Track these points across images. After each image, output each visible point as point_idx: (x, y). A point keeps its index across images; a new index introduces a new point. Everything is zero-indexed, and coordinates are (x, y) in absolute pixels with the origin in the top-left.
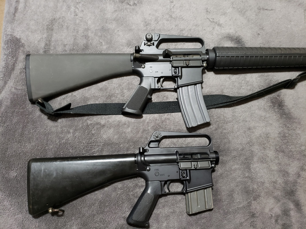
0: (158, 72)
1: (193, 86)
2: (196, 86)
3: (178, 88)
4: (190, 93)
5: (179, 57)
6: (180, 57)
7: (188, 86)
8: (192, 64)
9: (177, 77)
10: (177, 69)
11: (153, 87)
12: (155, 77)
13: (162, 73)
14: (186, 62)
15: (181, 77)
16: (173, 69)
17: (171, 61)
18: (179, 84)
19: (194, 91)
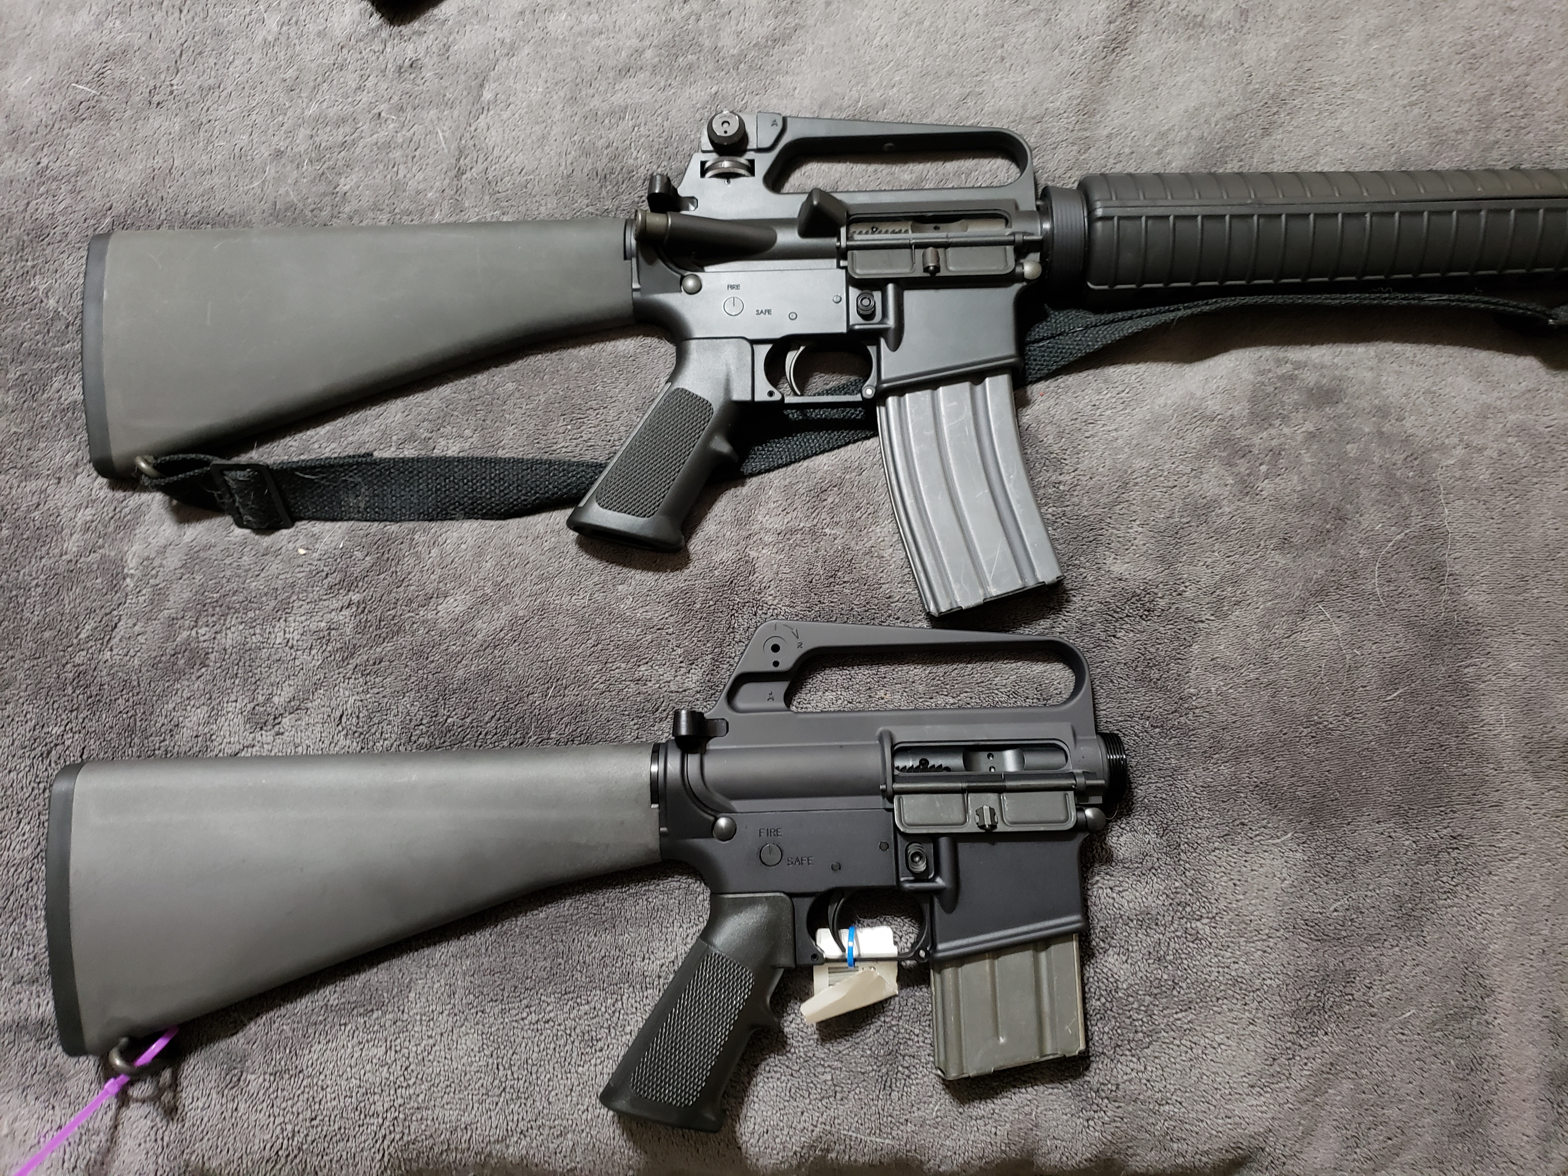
0: (769, 312)
1: (966, 385)
2: (979, 388)
3: (881, 397)
4: (945, 429)
5: (886, 232)
6: (893, 232)
7: (932, 384)
8: (956, 263)
9: (874, 337)
10: (877, 295)
11: (741, 394)
12: (753, 342)
13: (793, 317)
14: (924, 255)
15: (897, 338)
17: (841, 254)
18: (883, 377)
19: (970, 414)
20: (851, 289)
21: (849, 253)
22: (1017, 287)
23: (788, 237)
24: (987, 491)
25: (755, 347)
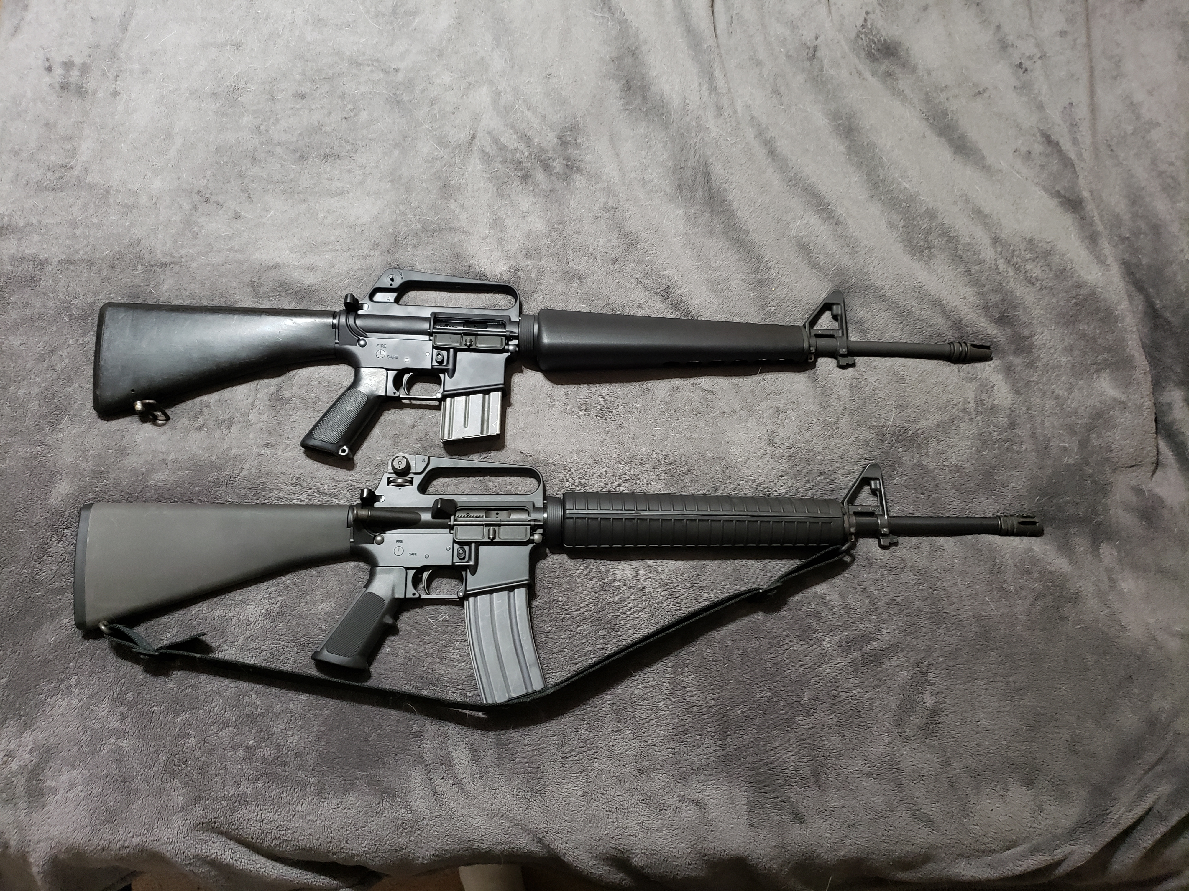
0: (415, 554)
1: (506, 592)
2: (512, 594)
3: (466, 597)
4: (495, 612)
5: (473, 517)
6: (477, 517)
7: (491, 592)
8: (504, 534)
9: (465, 568)
10: (467, 548)
11: (400, 595)
12: (407, 569)
13: (427, 556)
14: (489, 530)
15: (474, 569)
16: (456, 546)
17: (451, 528)
18: (468, 589)
19: (507, 606)
20: (455, 545)
21: (455, 527)
22: (531, 546)
23: (426, 517)
24: (513, 645)
25: (408, 571)
